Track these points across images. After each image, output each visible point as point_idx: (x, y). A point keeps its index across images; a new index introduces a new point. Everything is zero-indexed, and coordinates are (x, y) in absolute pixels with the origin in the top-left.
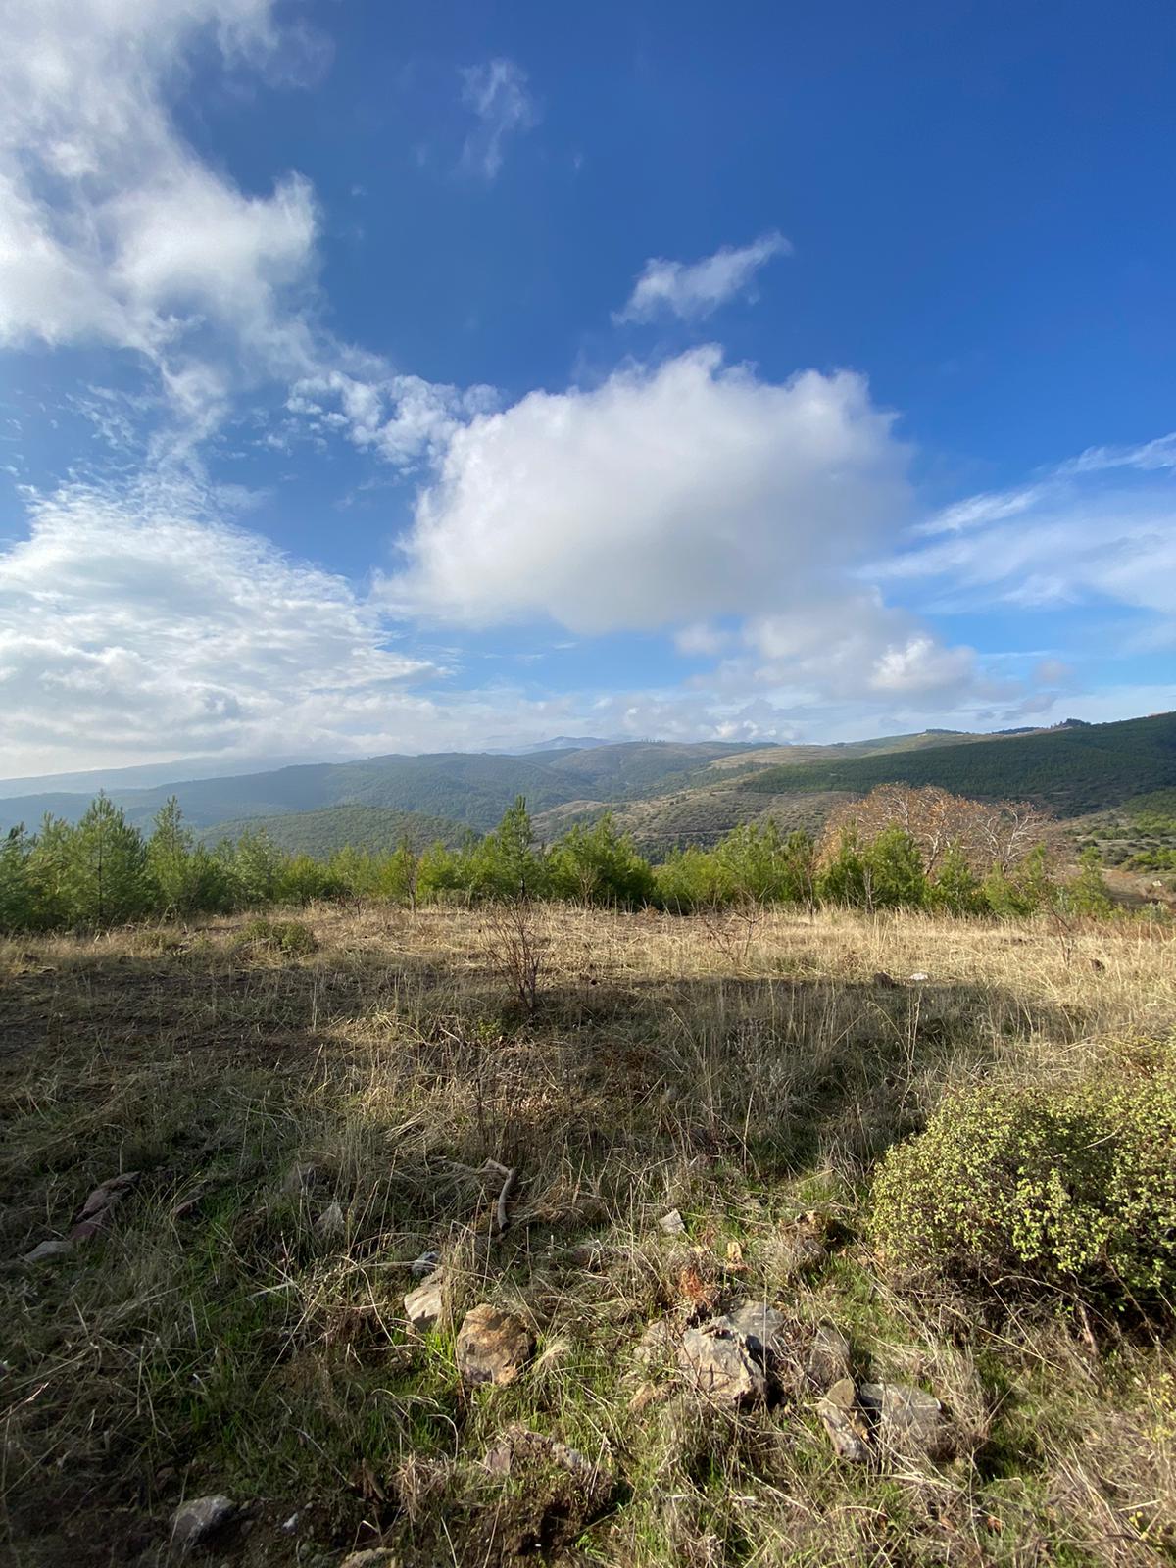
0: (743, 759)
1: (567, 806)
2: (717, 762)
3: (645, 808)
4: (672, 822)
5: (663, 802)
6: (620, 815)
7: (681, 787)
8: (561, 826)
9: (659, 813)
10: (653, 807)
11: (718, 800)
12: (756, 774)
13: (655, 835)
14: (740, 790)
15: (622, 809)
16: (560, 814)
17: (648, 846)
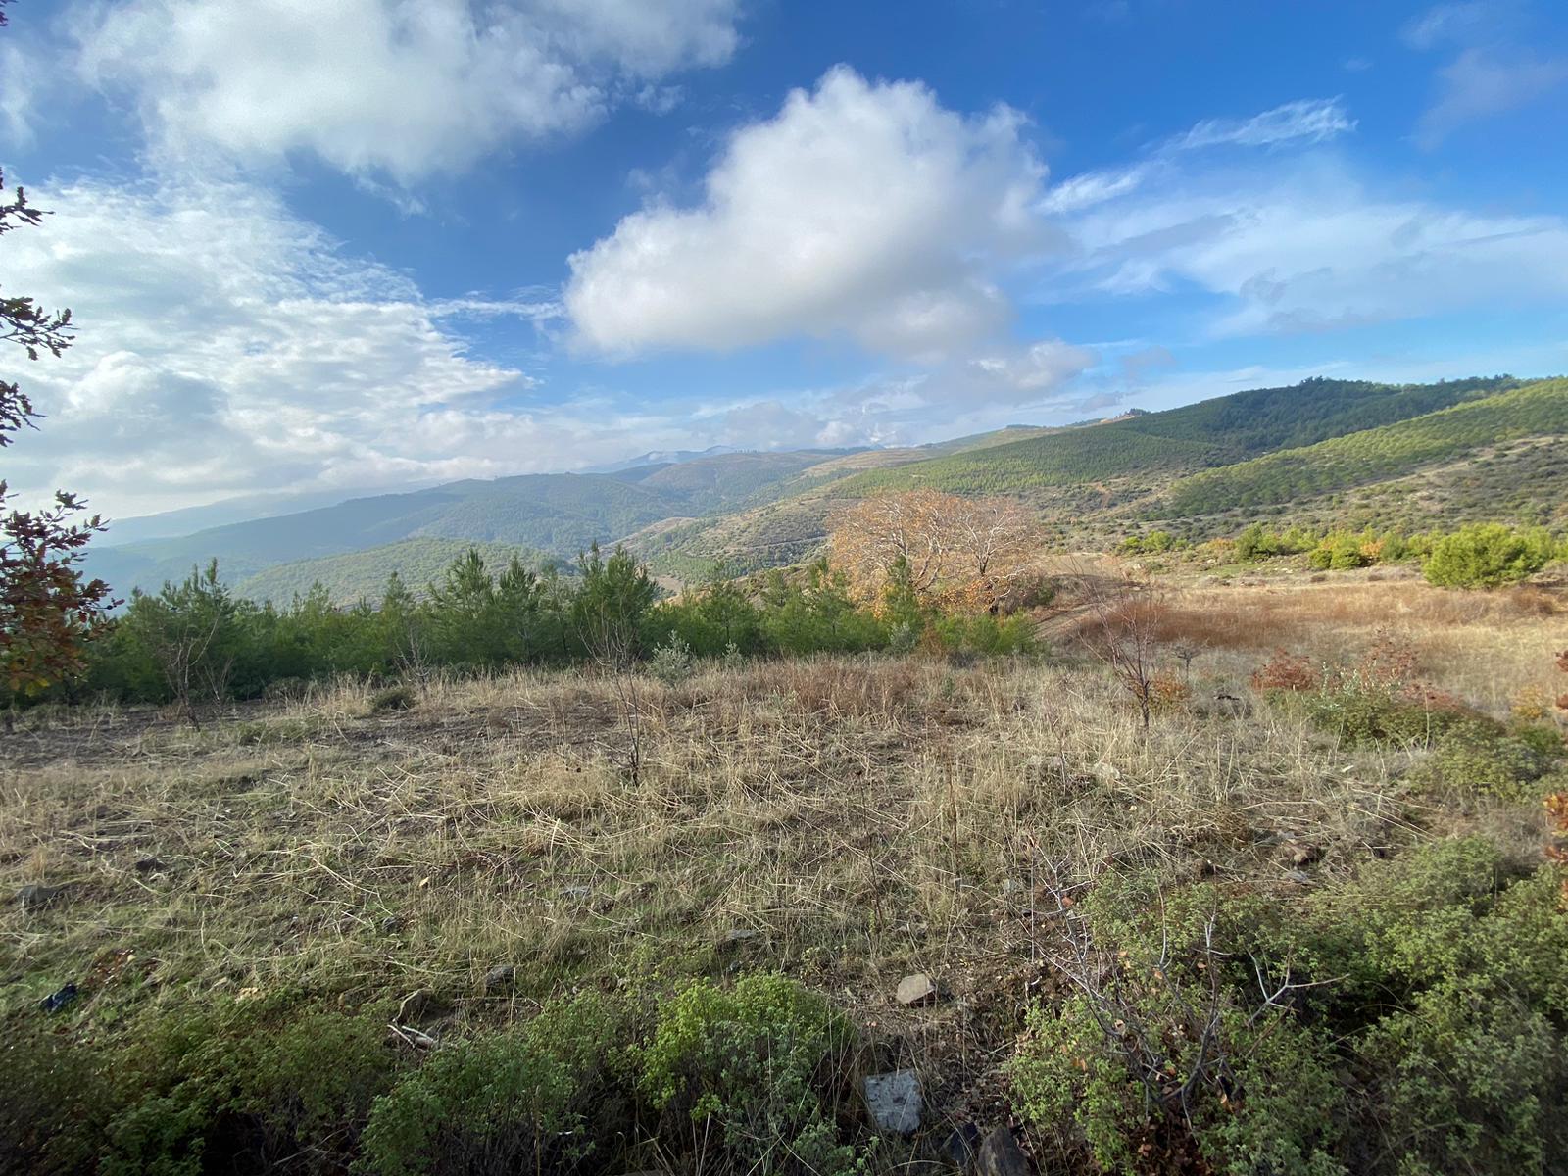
0: (836, 464)
1: (659, 525)
2: (810, 470)
3: (737, 521)
4: (762, 534)
5: (754, 515)
6: (712, 530)
7: (776, 498)
8: (653, 545)
9: (749, 525)
10: (744, 519)
11: (806, 509)
12: (844, 480)
13: (744, 549)
14: (827, 497)
15: (714, 524)
16: (653, 533)
17: (738, 560)
